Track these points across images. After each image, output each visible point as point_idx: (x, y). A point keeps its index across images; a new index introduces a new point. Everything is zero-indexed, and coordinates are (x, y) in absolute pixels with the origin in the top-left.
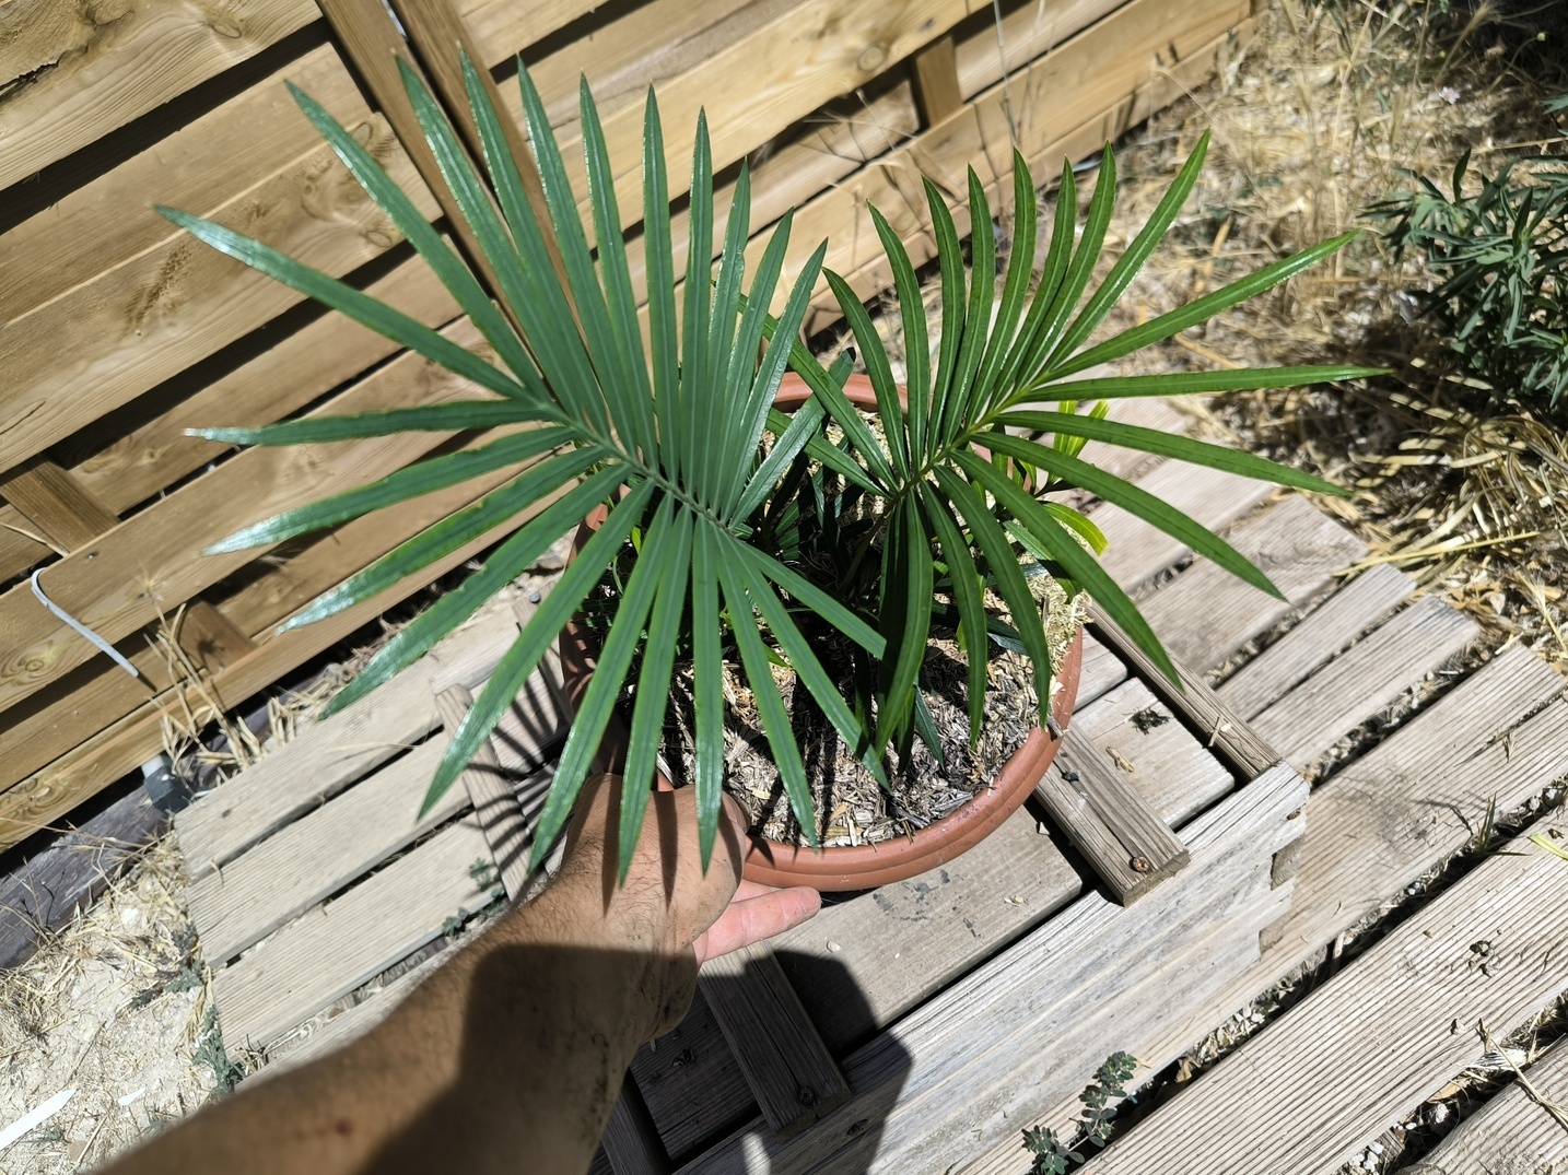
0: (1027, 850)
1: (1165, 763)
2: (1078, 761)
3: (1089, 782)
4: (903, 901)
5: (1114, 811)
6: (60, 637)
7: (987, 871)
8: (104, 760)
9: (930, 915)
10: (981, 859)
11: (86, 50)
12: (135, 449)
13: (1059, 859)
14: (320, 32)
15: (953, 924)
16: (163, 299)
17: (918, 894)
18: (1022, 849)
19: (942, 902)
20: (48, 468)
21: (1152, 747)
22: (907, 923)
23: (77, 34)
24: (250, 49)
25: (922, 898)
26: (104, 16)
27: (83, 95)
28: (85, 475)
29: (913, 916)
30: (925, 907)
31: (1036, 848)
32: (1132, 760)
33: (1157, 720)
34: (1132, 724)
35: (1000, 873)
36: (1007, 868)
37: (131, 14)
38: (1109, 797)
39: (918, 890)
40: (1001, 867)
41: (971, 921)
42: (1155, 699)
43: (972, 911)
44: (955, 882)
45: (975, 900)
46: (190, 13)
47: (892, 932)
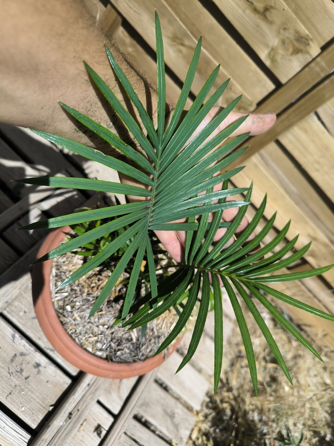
0: (43, 404)
1: (84, 442)
2: (77, 416)
3: (69, 424)
4: (15, 365)
5: (60, 437)
7: (32, 392)
9: (12, 377)
10: (36, 388)
11: (255, 10)
12: (132, 45)
13: (41, 417)
14: (278, 85)
15: (10, 387)
16: (181, 48)
17: (19, 370)
18: (43, 402)
19: (17, 380)
20: (120, 20)
21: (89, 436)
22: (7, 370)
23: (260, 6)
24: (268, 63)
25: (18, 372)
26: (268, 14)
27: (241, 11)
28: (121, 32)
29: (10, 371)
30: (14, 375)
31: (44, 408)
32: (83, 430)
33: (99, 435)
34: (96, 425)
35: (32, 398)
36: (34, 400)
37: (270, 23)
38: (65, 433)
39: (21, 369)
40: (34, 397)
41: (12, 393)
42: (107, 429)
43: (16, 393)
44: (26, 382)
45: (20, 392)
46: (275, 42)
47: (3, 365)
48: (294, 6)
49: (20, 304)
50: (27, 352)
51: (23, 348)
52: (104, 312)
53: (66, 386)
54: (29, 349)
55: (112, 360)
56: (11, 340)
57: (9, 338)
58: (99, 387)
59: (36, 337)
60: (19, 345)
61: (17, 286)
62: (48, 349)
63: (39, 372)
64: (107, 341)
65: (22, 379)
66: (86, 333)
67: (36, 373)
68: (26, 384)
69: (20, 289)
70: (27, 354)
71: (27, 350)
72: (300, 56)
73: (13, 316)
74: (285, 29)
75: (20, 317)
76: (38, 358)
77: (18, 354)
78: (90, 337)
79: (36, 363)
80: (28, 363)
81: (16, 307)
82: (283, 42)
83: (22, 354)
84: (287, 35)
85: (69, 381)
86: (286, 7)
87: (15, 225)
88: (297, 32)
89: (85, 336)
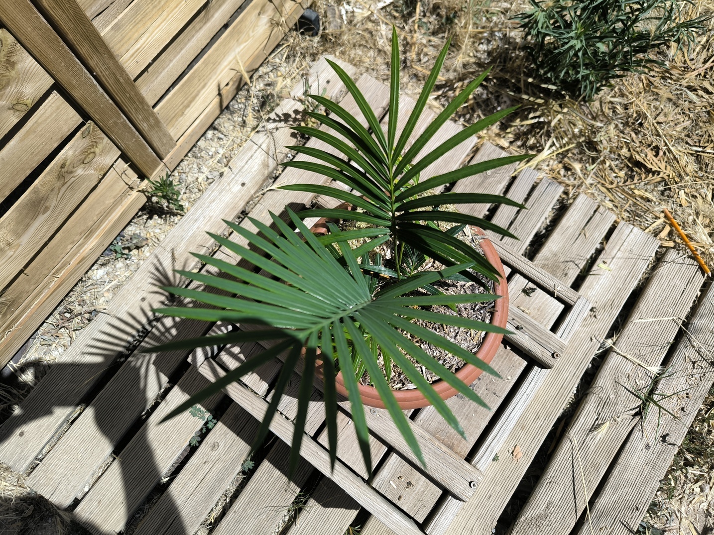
0: (504, 357)
1: (540, 307)
2: (519, 321)
3: (526, 328)
5: (540, 338)
13: (517, 357)
15: (489, 395)
18: (502, 357)
19: (481, 388)
21: (533, 302)
31: (507, 355)
32: (528, 309)
33: (533, 290)
34: (523, 294)
36: (500, 367)
38: (535, 332)
41: (494, 392)
42: (527, 282)
43: (494, 388)
44: (483, 379)
45: (493, 383)
47: (467, 406)
55: (494, 307)
65: (480, 383)
68: (485, 378)
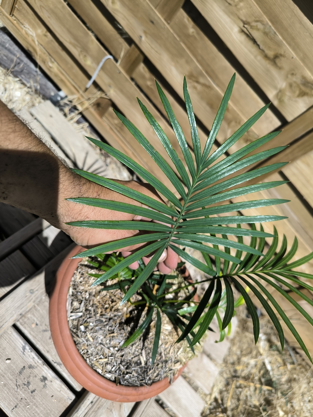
4: (23, 378)
6: (94, 65)
7: (37, 407)
8: (62, 81)
9: (19, 390)
10: (41, 403)
11: (266, 57)
12: (151, 80)
14: (284, 122)
15: (16, 400)
16: (196, 85)
17: (26, 383)
19: (24, 393)
20: (142, 57)
22: (15, 382)
23: (271, 54)
24: (276, 103)
25: (25, 385)
26: (277, 61)
27: (252, 57)
28: (142, 68)
29: (18, 384)
30: (21, 387)
35: (36, 412)
36: (38, 414)
37: (280, 68)
39: (28, 382)
40: (39, 412)
41: (18, 407)
43: (21, 406)
44: (32, 396)
45: (26, 406)
46: (283, 84)
47: (11, 377)
48: (302, 55)
49: (32, 316)
50: (36, 365)
51: (32, 360)
52: (115, 334)
53: (70, 402)
54: (38, 362)
55: (120, 383)
56: (22, 352)
57: (20, 349)
58: (102, 406)
59: (45, 350)
60: (28, 357)
61: (32, 299)
62: (55, 363)
63: (45, 386)
64: (116, 363)
65: (28, 393)
66: (97, 354)
67: (42, 387)
68: (32, 398)
69: (34, 302)
70: (35, 367)
71: (35, 363)
72: (306, 98)
73: (25, 328)
74: (293, 74)
75: (32, 329)
76: (46, 371)
77: (27, 367)
78: (101, 358)
79: (43, 377)
80: (36, 376)
81: (28, 319)
82: (291, 86)
83: (31, 367)
84: (294, 79)
85: (73, 397)
86: (295, 56)
87: (34, 239)
88: (304, 78)
89: (96, 357)
